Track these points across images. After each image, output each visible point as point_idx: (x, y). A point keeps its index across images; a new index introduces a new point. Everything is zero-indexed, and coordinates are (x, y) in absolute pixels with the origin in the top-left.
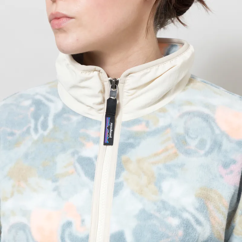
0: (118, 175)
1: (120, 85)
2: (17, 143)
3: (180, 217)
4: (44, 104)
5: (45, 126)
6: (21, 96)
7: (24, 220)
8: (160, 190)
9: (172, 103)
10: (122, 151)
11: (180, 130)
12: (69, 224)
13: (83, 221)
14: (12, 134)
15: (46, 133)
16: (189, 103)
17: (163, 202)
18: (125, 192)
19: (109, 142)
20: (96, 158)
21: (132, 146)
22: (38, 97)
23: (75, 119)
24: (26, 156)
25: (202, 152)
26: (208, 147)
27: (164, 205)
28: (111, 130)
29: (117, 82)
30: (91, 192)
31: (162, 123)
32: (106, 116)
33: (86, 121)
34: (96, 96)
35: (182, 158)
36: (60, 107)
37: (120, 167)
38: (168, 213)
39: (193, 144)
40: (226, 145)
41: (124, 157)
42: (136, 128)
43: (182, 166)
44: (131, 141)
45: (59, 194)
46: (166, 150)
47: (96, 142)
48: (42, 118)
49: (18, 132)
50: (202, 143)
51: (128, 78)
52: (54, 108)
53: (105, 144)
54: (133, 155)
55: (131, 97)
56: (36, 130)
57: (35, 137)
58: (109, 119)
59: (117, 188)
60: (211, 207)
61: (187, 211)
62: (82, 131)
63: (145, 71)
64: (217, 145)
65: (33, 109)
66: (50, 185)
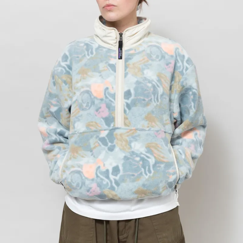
0: (125, 70)
1: (123, 36)
2: (80, 60)
3: (152, 83)
4: (90, 45)
5: (92, 53)
6: (78, 42)
7: (88, 89)
8: (143, 73)
9: (143, 42)
10: (126, 61)
11: (149, 52)
12: (107, 88)
13: (113, 87)
14: (78, 57)
15: (93, 56)
16: (150, 42)
17: (145, 78)
18: (129, 76)
19: (120, 58)
20: (116, 64)
21: (130, 59)
22: (86, 42)
23: (104, 50)
24: (85, 65)
25: (158, 60)
26: (160, 58)
27: (145, 79)
28: (121, 53)
29: (122, 34)
30: (115, 77)
31: (141, 49)
32: (119, 48)
33: (109, 50)
34: (114, 40)
35: (150, 62)
36: (97, 46)
37: (126, 67)
38: (147, 81)
39: (154, 57)
40: (167, 57)
41: (127, 63)
42: (131, 52)
43: (151, 65)
44: (130, 57)
45: (102, 77)
46: (144, 59)
47: (115, 58)
48: (90, 50)
49: (80, 56)
50: (157, 57)
51: (126, 32)
52: (95, 46)
53: (119, 59)
54: (131, 62)
55: (128, 40)
56: (88, 55)
57: (88, 57)
58: (120, 49)
59: (126, 75)
60: (163, 80)
61: (154, 81)
62: (109, 54)
63: (133, 29)
64: (163, 57)
65: (85, 47)
66: (98, 74)
